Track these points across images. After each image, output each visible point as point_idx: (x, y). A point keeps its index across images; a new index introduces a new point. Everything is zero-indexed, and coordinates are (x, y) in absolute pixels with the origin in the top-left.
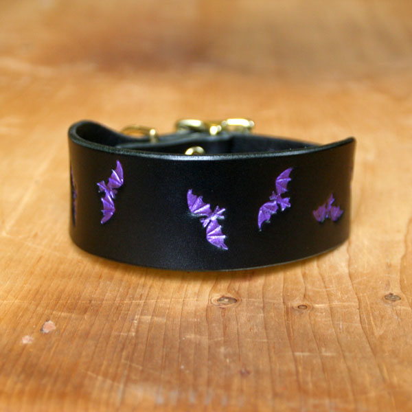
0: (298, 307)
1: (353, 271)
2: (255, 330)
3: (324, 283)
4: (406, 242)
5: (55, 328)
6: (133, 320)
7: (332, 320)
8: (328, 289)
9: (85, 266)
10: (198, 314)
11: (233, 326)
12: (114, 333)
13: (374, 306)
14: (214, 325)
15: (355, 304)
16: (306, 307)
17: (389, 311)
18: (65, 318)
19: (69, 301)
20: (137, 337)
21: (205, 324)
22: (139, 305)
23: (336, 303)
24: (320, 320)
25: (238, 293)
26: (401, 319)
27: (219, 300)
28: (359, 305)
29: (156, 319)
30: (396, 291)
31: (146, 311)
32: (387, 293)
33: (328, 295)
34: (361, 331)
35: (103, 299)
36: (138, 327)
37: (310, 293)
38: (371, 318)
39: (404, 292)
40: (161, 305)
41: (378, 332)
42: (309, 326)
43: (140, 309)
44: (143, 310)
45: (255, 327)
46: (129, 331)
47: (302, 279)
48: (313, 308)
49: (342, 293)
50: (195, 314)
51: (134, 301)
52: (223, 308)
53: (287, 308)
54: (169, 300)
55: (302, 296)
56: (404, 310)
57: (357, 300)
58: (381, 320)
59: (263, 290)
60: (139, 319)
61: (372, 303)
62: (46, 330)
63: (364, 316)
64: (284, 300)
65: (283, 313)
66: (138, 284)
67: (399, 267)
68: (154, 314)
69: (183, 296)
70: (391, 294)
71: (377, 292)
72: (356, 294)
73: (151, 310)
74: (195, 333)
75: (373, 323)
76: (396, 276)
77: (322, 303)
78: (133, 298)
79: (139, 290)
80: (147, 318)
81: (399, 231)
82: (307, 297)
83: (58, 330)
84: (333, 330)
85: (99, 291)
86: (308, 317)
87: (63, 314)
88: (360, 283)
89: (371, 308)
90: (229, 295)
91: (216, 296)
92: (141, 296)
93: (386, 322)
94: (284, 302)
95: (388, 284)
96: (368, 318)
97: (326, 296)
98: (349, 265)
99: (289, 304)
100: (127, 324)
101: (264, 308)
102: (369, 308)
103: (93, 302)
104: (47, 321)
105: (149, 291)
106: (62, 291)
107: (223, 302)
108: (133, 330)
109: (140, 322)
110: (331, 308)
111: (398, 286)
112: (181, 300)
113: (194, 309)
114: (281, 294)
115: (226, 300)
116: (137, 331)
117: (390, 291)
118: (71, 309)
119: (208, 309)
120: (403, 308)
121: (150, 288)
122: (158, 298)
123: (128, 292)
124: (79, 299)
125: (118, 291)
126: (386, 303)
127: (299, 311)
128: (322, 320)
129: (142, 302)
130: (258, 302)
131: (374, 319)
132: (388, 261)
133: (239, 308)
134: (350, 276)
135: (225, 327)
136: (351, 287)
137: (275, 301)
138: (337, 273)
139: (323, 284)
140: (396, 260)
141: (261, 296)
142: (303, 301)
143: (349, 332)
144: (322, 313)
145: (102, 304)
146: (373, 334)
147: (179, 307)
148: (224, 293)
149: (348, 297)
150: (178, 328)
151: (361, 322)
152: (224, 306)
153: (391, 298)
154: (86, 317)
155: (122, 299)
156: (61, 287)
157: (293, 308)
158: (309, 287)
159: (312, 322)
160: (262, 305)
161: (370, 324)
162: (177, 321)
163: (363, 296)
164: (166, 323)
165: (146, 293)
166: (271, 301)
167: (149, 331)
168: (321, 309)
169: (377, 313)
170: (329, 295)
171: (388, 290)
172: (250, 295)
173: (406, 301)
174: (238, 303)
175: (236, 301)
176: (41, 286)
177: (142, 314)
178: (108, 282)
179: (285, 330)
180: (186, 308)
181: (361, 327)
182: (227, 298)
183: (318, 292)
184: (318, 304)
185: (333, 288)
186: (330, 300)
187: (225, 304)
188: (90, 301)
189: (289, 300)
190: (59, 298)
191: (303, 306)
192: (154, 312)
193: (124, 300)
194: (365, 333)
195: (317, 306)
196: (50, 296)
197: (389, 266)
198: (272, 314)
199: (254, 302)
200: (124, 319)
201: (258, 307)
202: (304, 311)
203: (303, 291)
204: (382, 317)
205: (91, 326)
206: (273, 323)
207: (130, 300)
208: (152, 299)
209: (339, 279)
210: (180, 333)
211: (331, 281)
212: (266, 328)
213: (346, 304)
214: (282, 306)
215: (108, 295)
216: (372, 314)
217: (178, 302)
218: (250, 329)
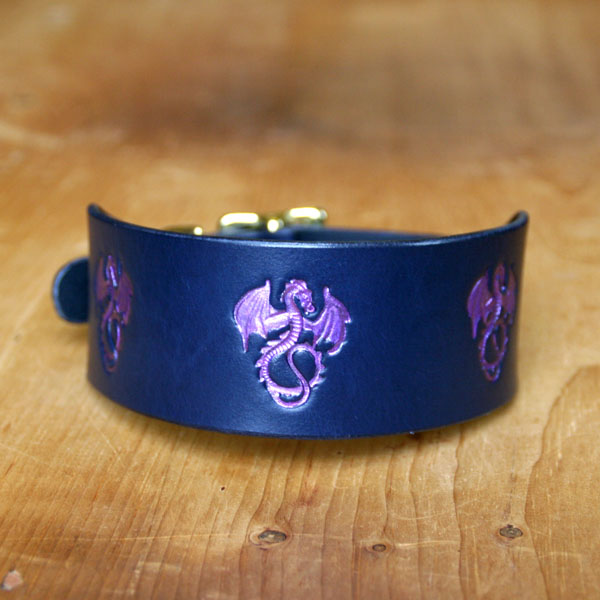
0: (374, 547)
1: (461, 488)
2: (307, 586)
3: (416, 507)
4: (544, 438)
5: (20, 582)
6: (134, 568)
7: (419, 569)
8: (420, 518)
9: (74, 481)
10: (228, 559)
11: (276, 579)
12: (105, 590)
13: (482, 547)
14: (249, 577)
15: (456, 543)
16: (384, 547)
17: (503, 554)
18: (37, 565)
19: (45, 539)
20: (137, 595)
21: (236, 575)
22: (145, 544)
23: (428, 541)
24: (400, 568)
25: (289, 524)
26: (519, 568)
27: (262, 536)
28: (462, 544)
29: (167, 567)
30: (517, 521)
31: (153, 555)
32: (504, 524)
33: (418, 527)
34: (458, 587)
35: (95, 535)
36: (141, 580)
37: (394, 525)
38: (476, 566)
39: (528, 523)
40: (177, 544)
41: (482, 589)
42: (384, 578)
43: (147, 550)
44: (150, 553)
45: (307, 580)
46: (127, 586)
47: (384, 501)
48: (394, 550)
49: (439, 524)
50: (224, 560)
51: (138, 538)
52: (265, 550)
53: (357, 549)
54: (189, 536)
55: (381, 529)
56: (525, 553)
57: (458, 536)
58: (490, 570)
59: (326, 518)
60: (144, 567)
61: (480, 542)
62: (8, 586)
63: (466, 564)
64: (353, 536)
65: (350, 557)
66: (148, 509)
67: (527, 482)
68: (166, 559)
69: (210, 530)
70: (510, 527)
71: (490, 523)
72: (460, 526)
73: (162, 551)
74: (221, 591)
75: (476, 574)
76: (520, 496)
77: (409, 541)
78: (138, 532)
79: (148, 520)
80: (155, 566)
81: (537, 420)
82: (388, 532)
83: (25, 585)
84: (419, 586)
85: (90, 521)
86: (384, 565)
87: (36, 560)
88: (467, 508)
89: (478, 548)
90: (276, 528)
91: (258, 529)
92: (150, 530)
93: (496, 573)
94: (353, 540)
95: (508, 511)
96: (471, 566)
97: (416, 530)
98: (456, 478)
99: (362, 542)
100: (124, 575)
101: (323, 549)
102: (474, 550)
103: (79, 539)
104: (11, 570)
105: (162, 522)
106: (37, 522)
107: (266, 539)
108: (132, 585)
109: (144, 572)
110: (420, 550)
111: (522, 512)
112: (207, 536)
113: (223, 550)
114: (352, 526)
115: (271, 536)
116: (138, 588)
117: (508, 522)
118: (47, 550)
119: (243, 551)
120: (523, 549)
121: (164, 516)
122: (173, 534)
123: (131, 523)
124: (60, 534)
125: (118, 520)
126: (500, 541)
127: (373, 554)
128: (404, 568)
129: (150, 538)
130: (316, 538)
131: (480, 567)
132: (513, 471)
133: (288, 550)
134: (455, 495)
135: (265, 580)
136: (453, 514)
137: (342, 538)
138: (437, 491)
139: (413, 510)
140: (525, 470)
141: (321, 531)
142: (382, 537)
143: (440, 589)
144: (405, 557)
145: (92, 542)
146: (474, 591)
147: (202, 547)
148: (268, 524)
149: (448, 531)
150: (196, 583)
151: (460, 572)
152: (266, 546)
153: (509, 533)
154: (67, 564)
155: (123, 535)
156: (36, 515)
157: (365, 549)
158: (393, 515)
159: (390, 573)
160: (322, 544)
161: (472, 576)
162: (198, 569)
163: (470, 530)
164: (181, 574)
165: (158, 523)
166: (335, 537)
167: (156, 586)
168: (406, 551)
169: (484, 557)
170: (420, 527)
171: (507, 519)
172: (307, 528)
173: (530, 537)
174: (286, 542)
175: (285, 537)
176: (7, 512)
177: (148, 559)
178: (105, 507)
179: (350, 586)
180: (212, 549)
181: (458, 581)
182: (273, 532)
183: (405, 522)
184: (402, 542)
185: (427, 516)
186: (420, 537)
187: (268, 543)
188: (76, 537)
189: (361, 537)
190: (31, 533)
191: (380, 545)
192: (166, 556)
193: (125, 536)
194: (463, 590)
195: (400, 545)
196: (19, 529)
197: (514, 479)
198: (334, 559)
199: (311, 539)
200: (122, 568)
201: (316, 547)
202: (381, 554)
203: (383, 521)
204: (491, 565)
205: (74, 578)
206: (334, 573)
207: (133, 536)
208: (166, 534)
209: (439, 500)
210: (199, 591)
211: (426, 505)
212: (322, 582)
213: (443, 543)
214: (350, 546)
215: (103, 527)
216: (478, 560)
217: (202, 540)
218: (301, 584)
